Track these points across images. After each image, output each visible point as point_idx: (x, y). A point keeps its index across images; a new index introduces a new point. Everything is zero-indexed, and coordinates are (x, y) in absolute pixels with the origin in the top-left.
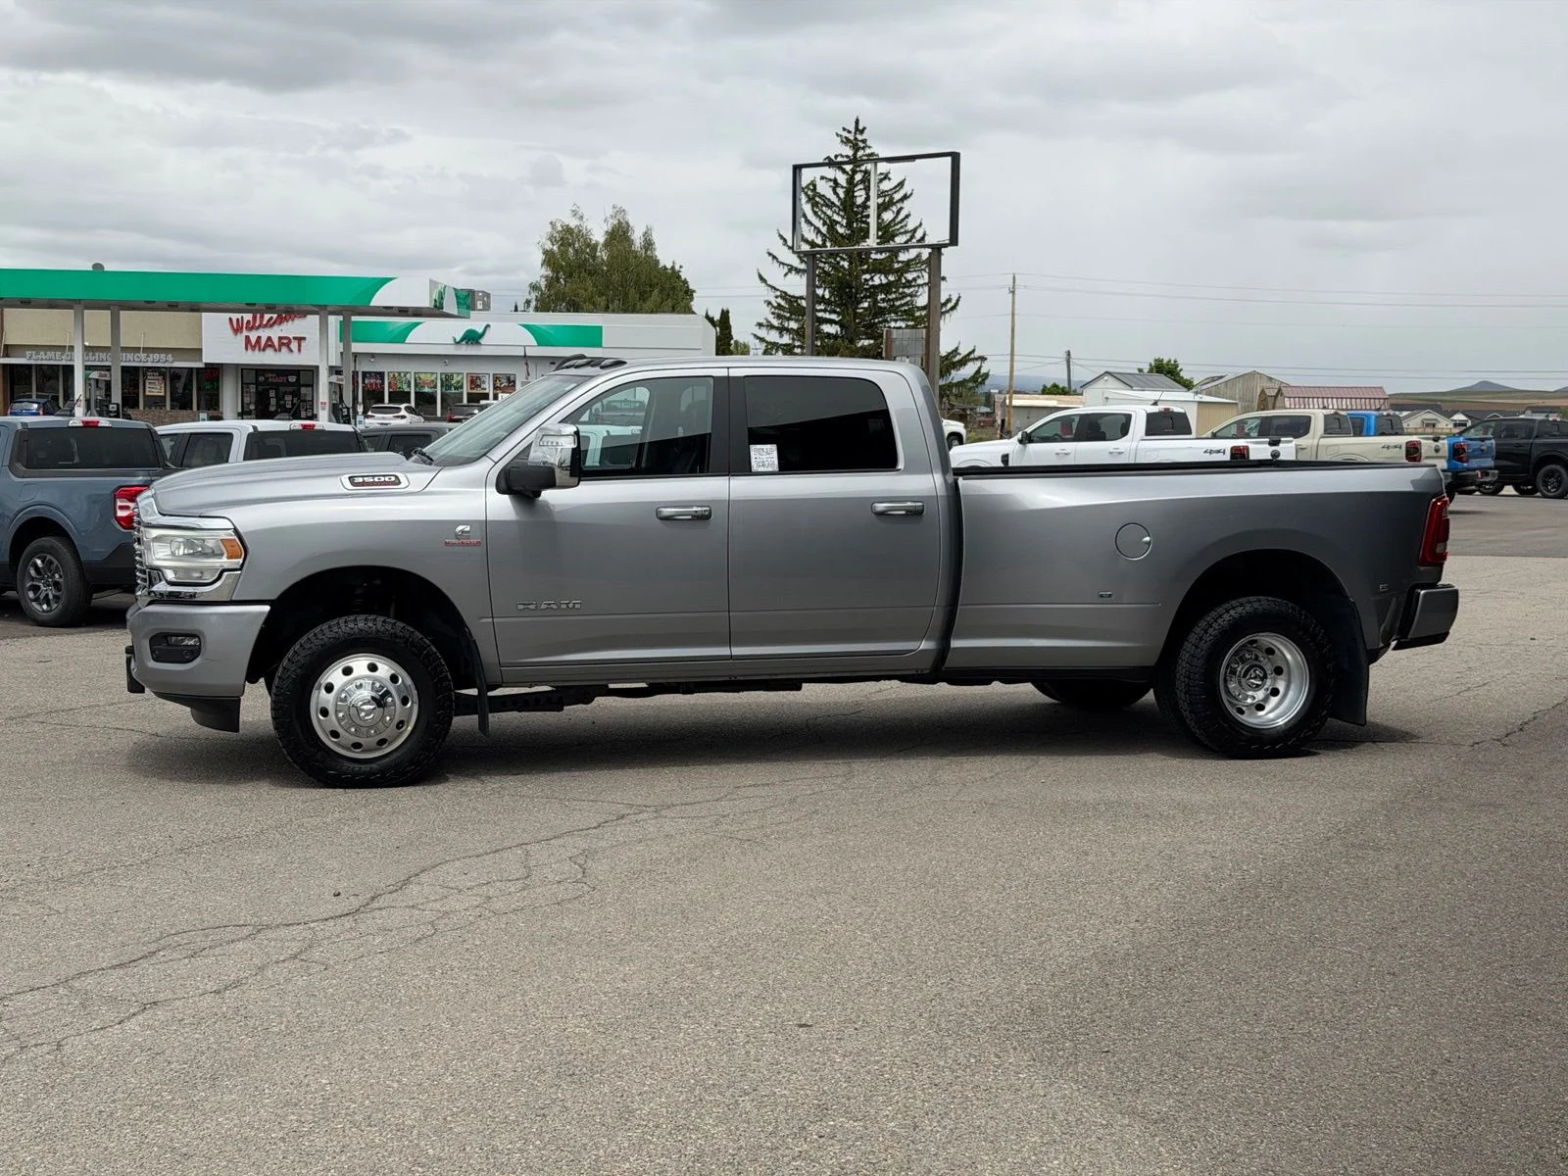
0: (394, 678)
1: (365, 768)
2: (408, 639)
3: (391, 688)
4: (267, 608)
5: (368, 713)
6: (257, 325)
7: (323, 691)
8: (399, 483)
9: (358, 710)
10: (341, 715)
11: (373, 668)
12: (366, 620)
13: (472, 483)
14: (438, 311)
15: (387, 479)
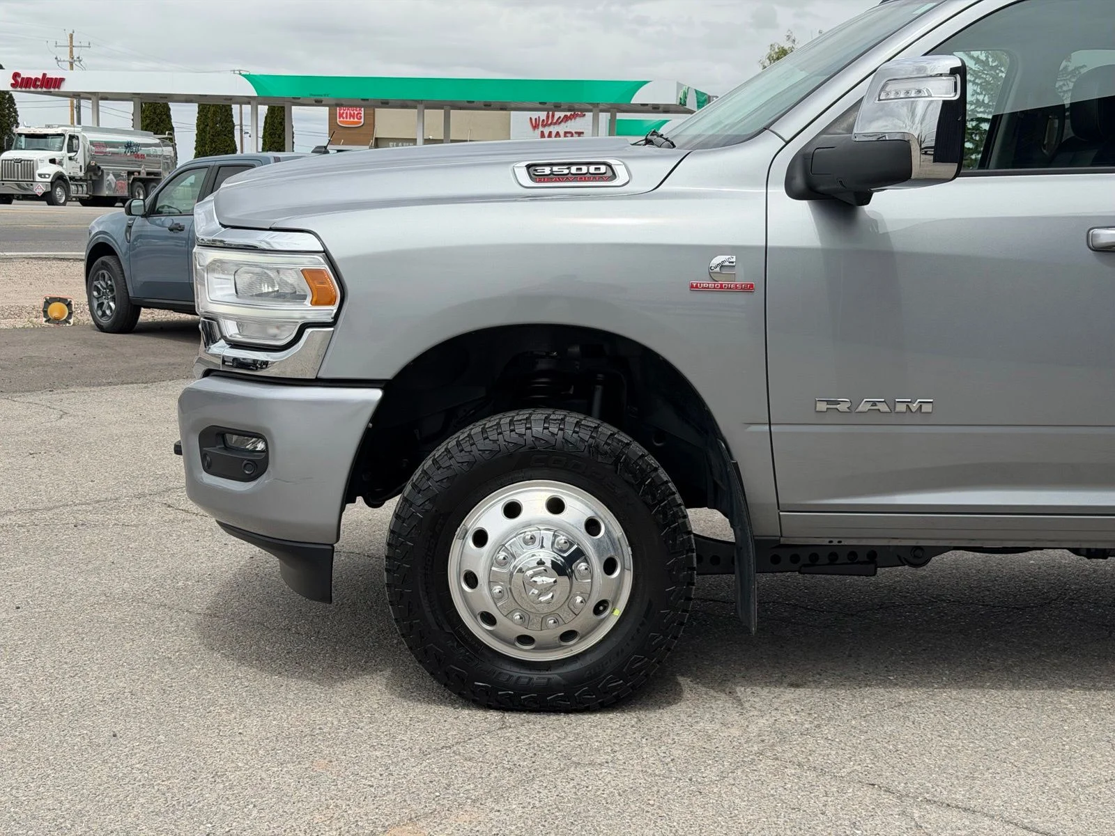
0: (592, 526)
1: (537, 677)
2: (618, 458)
3: (587, 543)
4: (376, 394)
5: (545, 590)
6: (550, 122)
7: (470, 542)
8: (614, 176)
9: (528, 584)
10: (497, 589)
11: (556, 506)
12: (546, 420)
13: (742, 178)
14: (682, 108)
15: (592, 169)
